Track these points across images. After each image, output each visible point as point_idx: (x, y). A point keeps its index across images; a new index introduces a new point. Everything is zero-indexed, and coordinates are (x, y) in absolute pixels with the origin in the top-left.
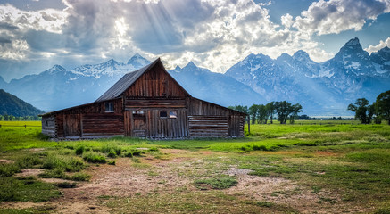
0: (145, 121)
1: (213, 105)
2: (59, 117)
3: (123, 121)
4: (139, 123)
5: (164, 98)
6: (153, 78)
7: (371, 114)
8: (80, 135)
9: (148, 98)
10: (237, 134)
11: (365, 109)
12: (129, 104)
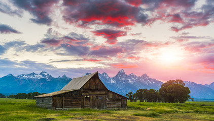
0: (89, 100)
1: (116, 94)
2: (54, 98)
3: (81, 101)
4: (87, 102)
5: (97, 90)
6: (94, 81)
7: (133, 98)
8: (62, 107)
9: (91, 90)
10: (125, 107)
11: (131, 96)
12: (84, 92)
